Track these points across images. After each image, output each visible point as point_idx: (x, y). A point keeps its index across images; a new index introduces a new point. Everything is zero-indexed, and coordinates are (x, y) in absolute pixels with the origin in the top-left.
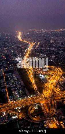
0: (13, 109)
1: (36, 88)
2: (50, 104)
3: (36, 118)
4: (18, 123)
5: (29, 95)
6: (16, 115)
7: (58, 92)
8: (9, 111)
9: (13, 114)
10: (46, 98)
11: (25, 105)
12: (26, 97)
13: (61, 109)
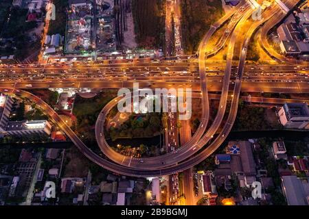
0: (46, 90)
1: (177, 20)
2: (206, 107)
3: (124, 153)
4: (44, 153)
6: (46, 118)
7: (273, 57)
8: (26, 95)
9: (39, 111)
11: (97, 86)
12: (116, 53)
13: (251, 141)
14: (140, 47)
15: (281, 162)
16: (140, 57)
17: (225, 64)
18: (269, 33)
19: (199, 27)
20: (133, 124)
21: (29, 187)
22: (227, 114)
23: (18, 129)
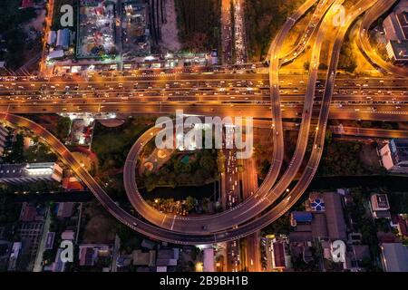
0: (53, 115)
3: (165, 209)
4: (54, 208)
5: (176, 45)
6: (53, 159)
7: (375, 66)
8: (25, 123)
9: (44, 148)
10: (269, 95)
11: (124, 110)
12: (150, 58)
13: (341, 191)
14: (185, 49)
15: (382, 222)
16: (186, 64)
17: (307, 77)
18: (371, 28)
19: (270, 18)
20: (176, 166)
21: (35, 256)
22: (308, 154)
23: (15, 175)
